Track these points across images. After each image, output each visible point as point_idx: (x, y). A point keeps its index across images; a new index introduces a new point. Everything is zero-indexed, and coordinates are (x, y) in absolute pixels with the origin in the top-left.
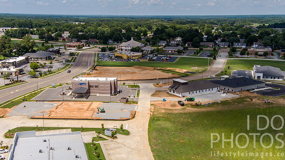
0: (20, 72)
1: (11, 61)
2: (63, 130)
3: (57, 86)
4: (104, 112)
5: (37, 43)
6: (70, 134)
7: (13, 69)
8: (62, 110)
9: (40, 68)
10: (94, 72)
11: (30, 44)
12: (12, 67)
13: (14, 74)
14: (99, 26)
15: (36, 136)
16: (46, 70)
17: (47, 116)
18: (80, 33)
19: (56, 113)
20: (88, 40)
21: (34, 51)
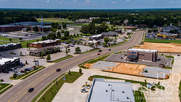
0: (98, 43)
1: (94, 36)
2: (120, 80)
3: (118, 53)
4: (147, 72)
5: (109, 26)
6: (124, 83)
7: (95, 41)
8: (120, 68)
9: (109, 41)
10: (142, 45)
11: (105, 27)
12: (94, 40)
13: (95, 44)
14: (148, 16)
15: (104, 82)
16: (113, 43)
17: (111, 71)
18: (135, 21)
19: (117, 69)
20: (140, 25)
21: (107, 31)
